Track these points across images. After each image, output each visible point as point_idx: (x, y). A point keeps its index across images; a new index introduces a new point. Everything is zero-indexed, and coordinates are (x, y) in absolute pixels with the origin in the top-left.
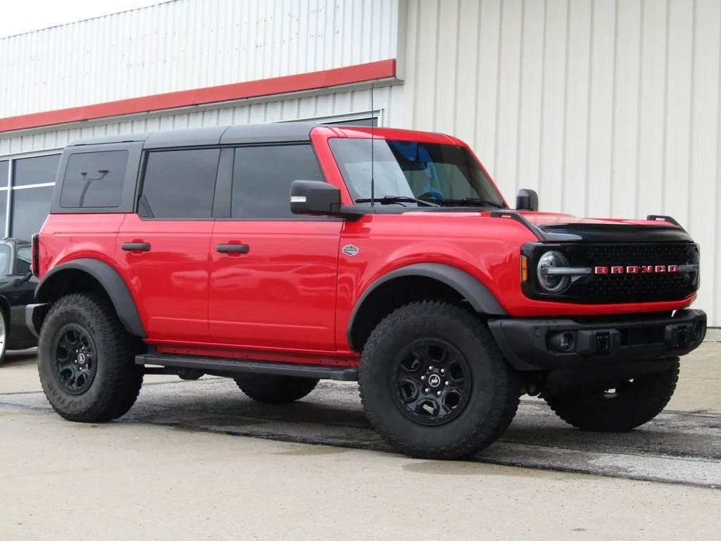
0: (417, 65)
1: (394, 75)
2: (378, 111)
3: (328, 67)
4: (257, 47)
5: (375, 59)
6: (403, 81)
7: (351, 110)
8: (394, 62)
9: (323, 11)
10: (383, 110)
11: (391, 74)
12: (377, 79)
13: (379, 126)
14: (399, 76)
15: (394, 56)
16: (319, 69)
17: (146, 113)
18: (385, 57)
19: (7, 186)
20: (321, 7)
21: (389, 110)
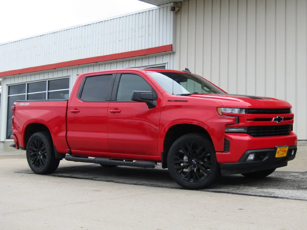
0: (180, 46)
1: (172, 50)
2: (166, 63)
3: (147, 48)
4: (119, 41)
5: (164, 44)
6: (175, 52)
7: (155, 63)
8: (172, 45)
9: (144, 27)
10: (167, 63)
11: (171, 50)
12: (165, 52)
13: (166, 69)
14: (174, 50)
15: (171, 43)
16: (143, 48)
17: (78, 66)
18: (168, 44)
19: (25, 93)
20: (143, 26)
21: (170, 63)
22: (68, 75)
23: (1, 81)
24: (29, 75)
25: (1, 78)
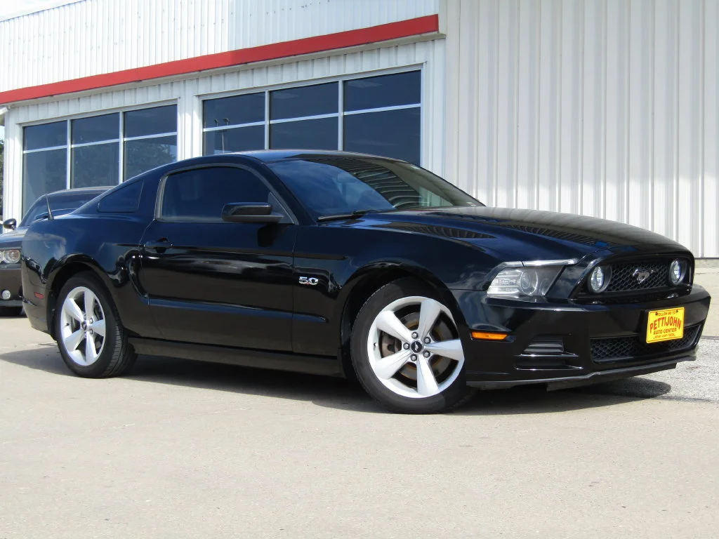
22: (174, 98)
23: (4, 115)
24: (75, 99)
25: (3, 106)
